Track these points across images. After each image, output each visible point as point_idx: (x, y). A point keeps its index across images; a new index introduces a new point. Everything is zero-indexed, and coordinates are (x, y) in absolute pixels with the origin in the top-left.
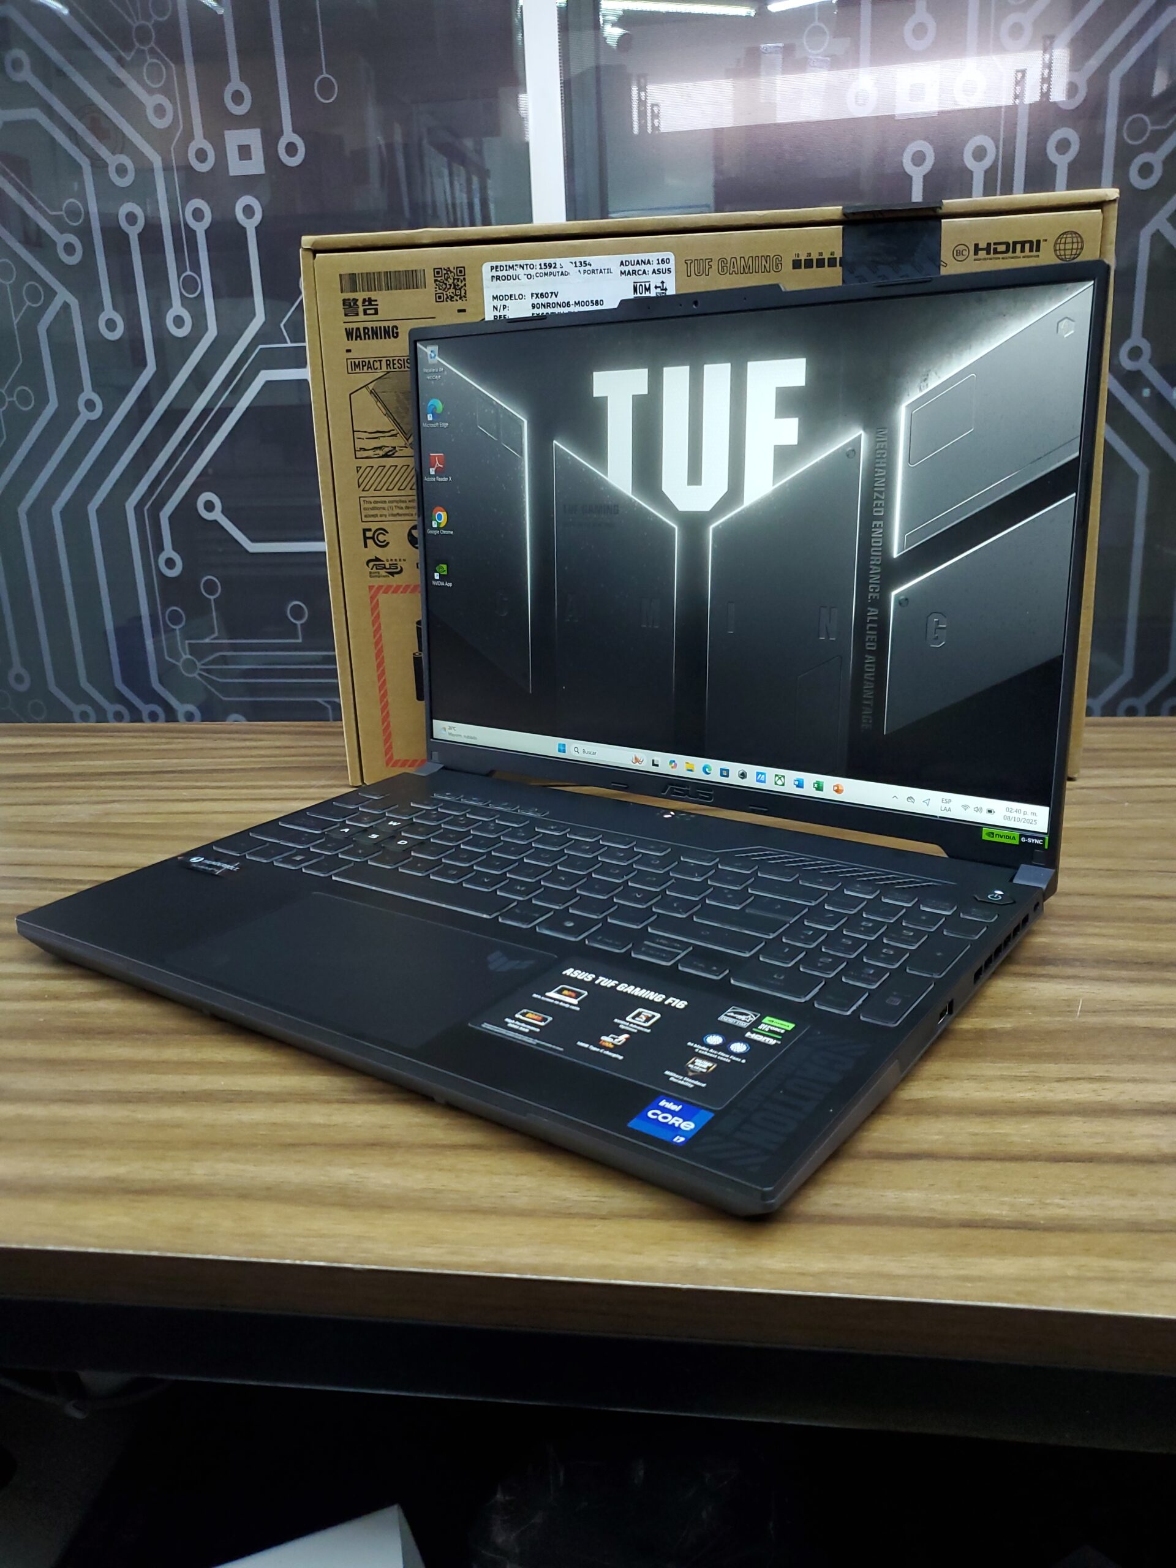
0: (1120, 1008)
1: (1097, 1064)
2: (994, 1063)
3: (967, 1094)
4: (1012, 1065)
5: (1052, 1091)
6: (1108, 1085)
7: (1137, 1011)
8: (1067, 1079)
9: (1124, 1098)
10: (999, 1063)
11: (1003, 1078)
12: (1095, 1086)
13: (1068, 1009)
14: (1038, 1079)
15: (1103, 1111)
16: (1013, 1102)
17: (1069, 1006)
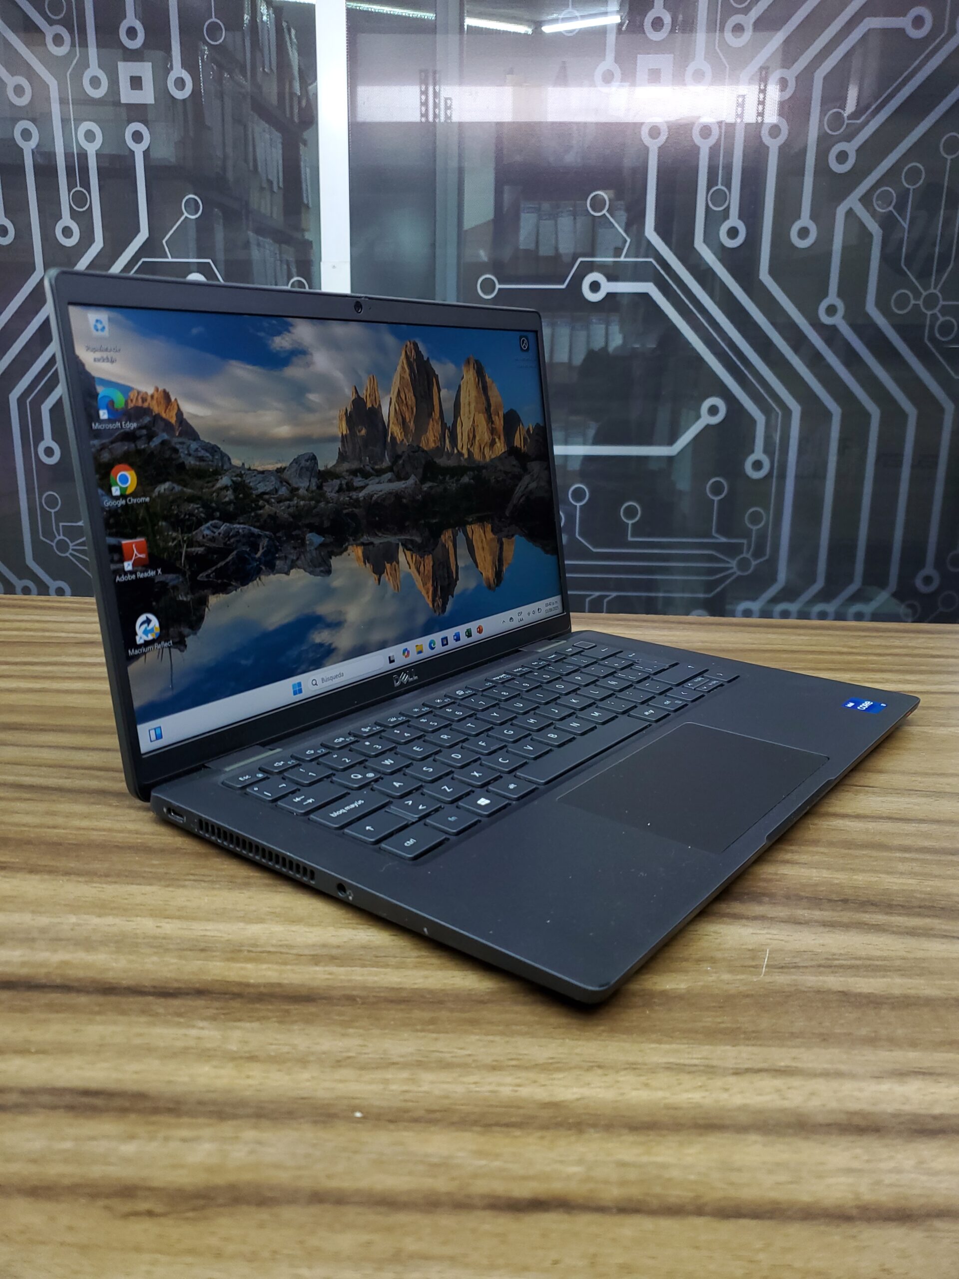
0: (813, 963)
1: (783, 1046)
2: (660, 1043)
3: (623, 1094)
4: (682, 1047)
5: (726, 1090)
6: (795, 1082)
7: (831, 967)
8: (748, 1071)
9: (814, 1103)
10: (666, 1043)
11: (669, 1068)
12: (779, 1082)
13: (754, 964)
14: (710, 1070)
15: (789, 1126)
16: (676, 1109)
17: (753, 959)
